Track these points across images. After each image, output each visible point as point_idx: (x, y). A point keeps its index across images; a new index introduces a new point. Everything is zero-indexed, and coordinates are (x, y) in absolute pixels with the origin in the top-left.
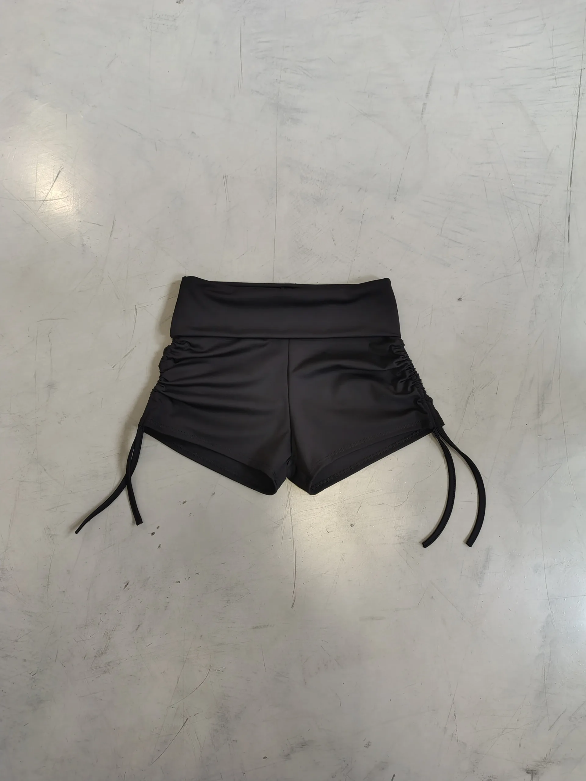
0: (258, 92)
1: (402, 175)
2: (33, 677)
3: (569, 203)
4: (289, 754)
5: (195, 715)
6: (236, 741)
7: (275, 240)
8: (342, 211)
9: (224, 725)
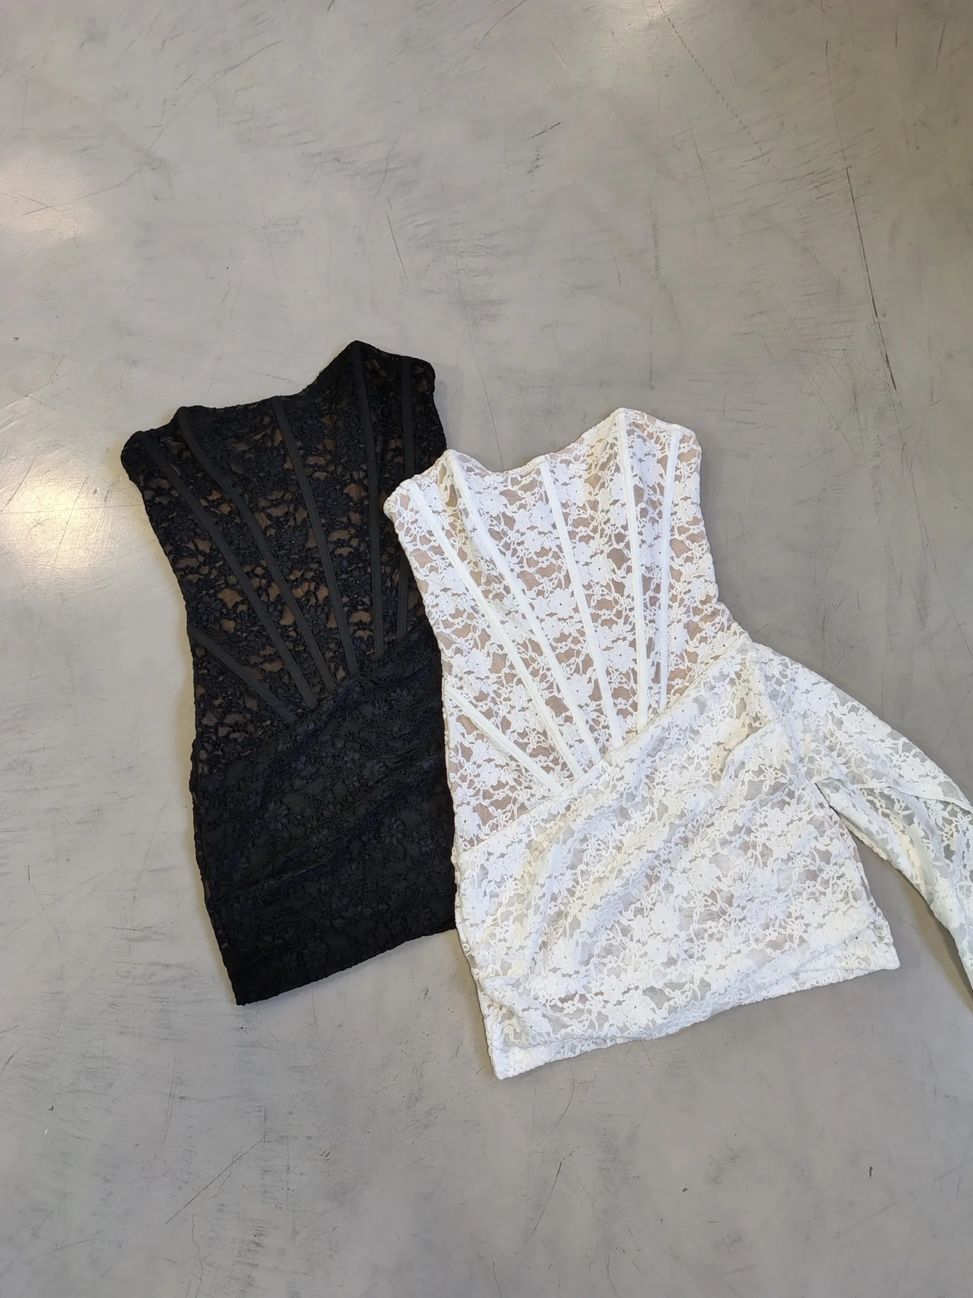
0: (432, 291)
1: (651, 354)
2: (328, 1157)
3: (881, 339)
4: (717, 1177)
5: (570, 1155)
6: (638, 1177)
9: (615, 1158)
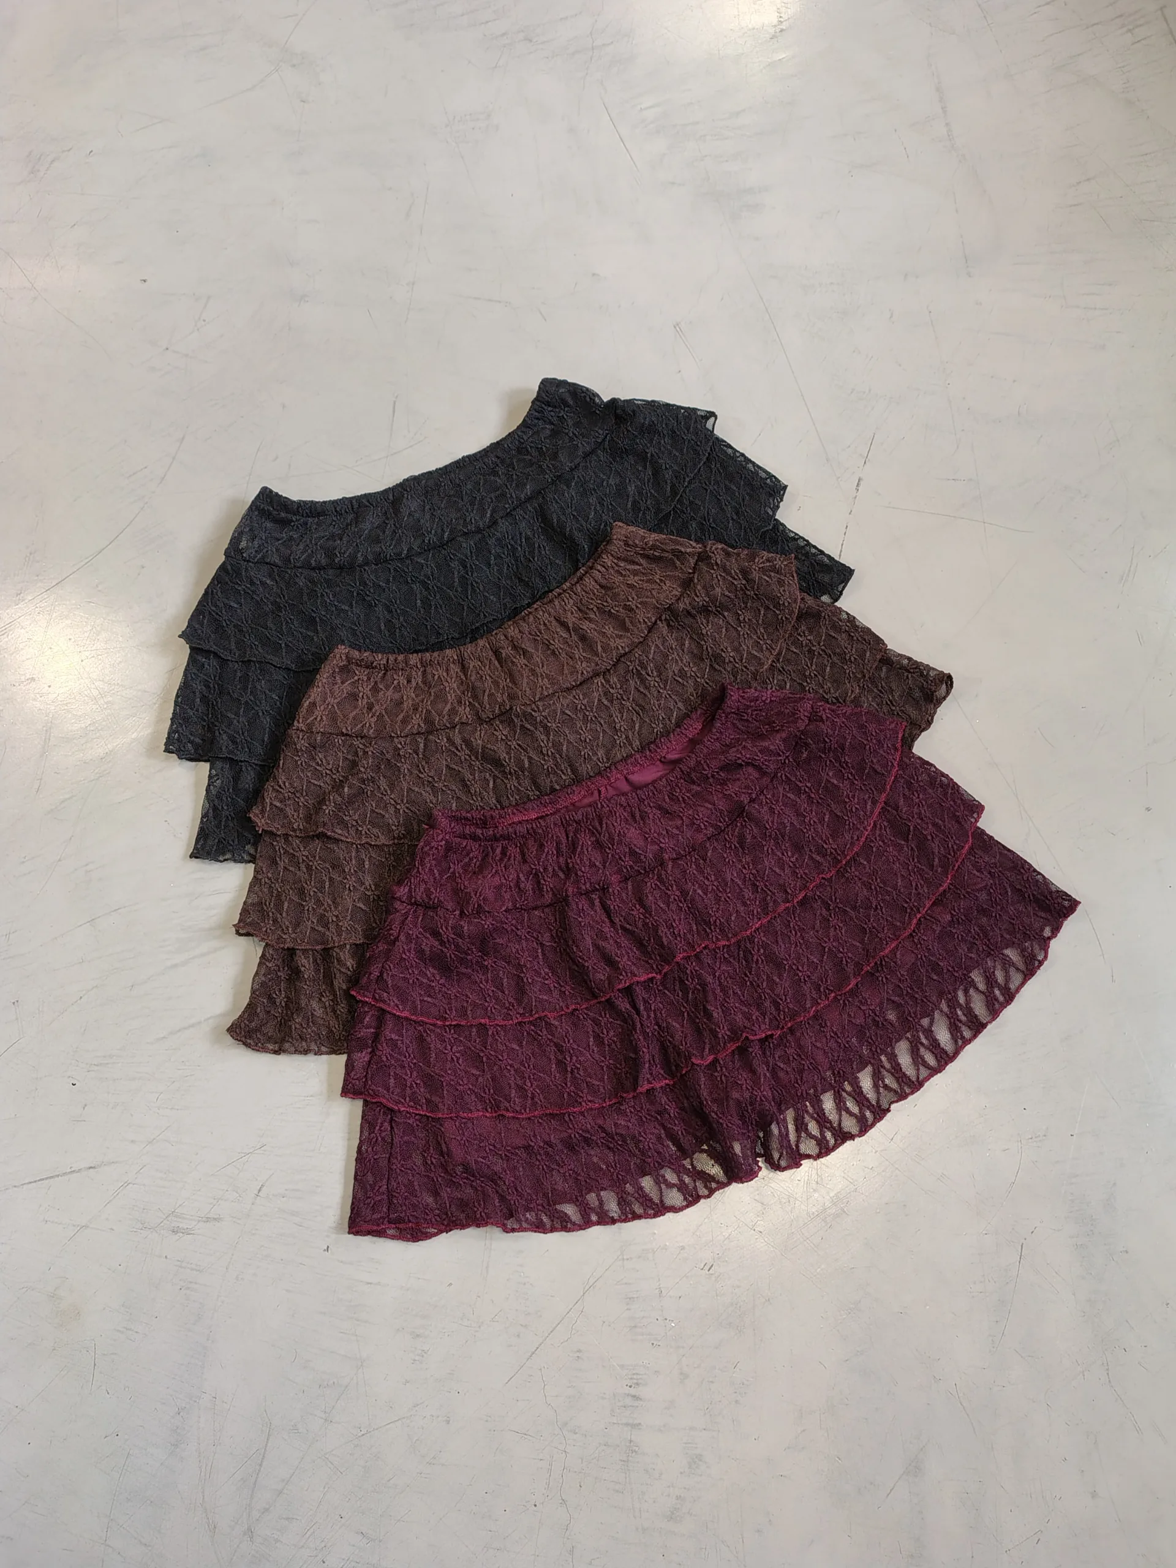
0: (673, 183)
5: (1032, 1232)
7: (802, 395)
8: (891, 317)
9: (1092, 1231)
